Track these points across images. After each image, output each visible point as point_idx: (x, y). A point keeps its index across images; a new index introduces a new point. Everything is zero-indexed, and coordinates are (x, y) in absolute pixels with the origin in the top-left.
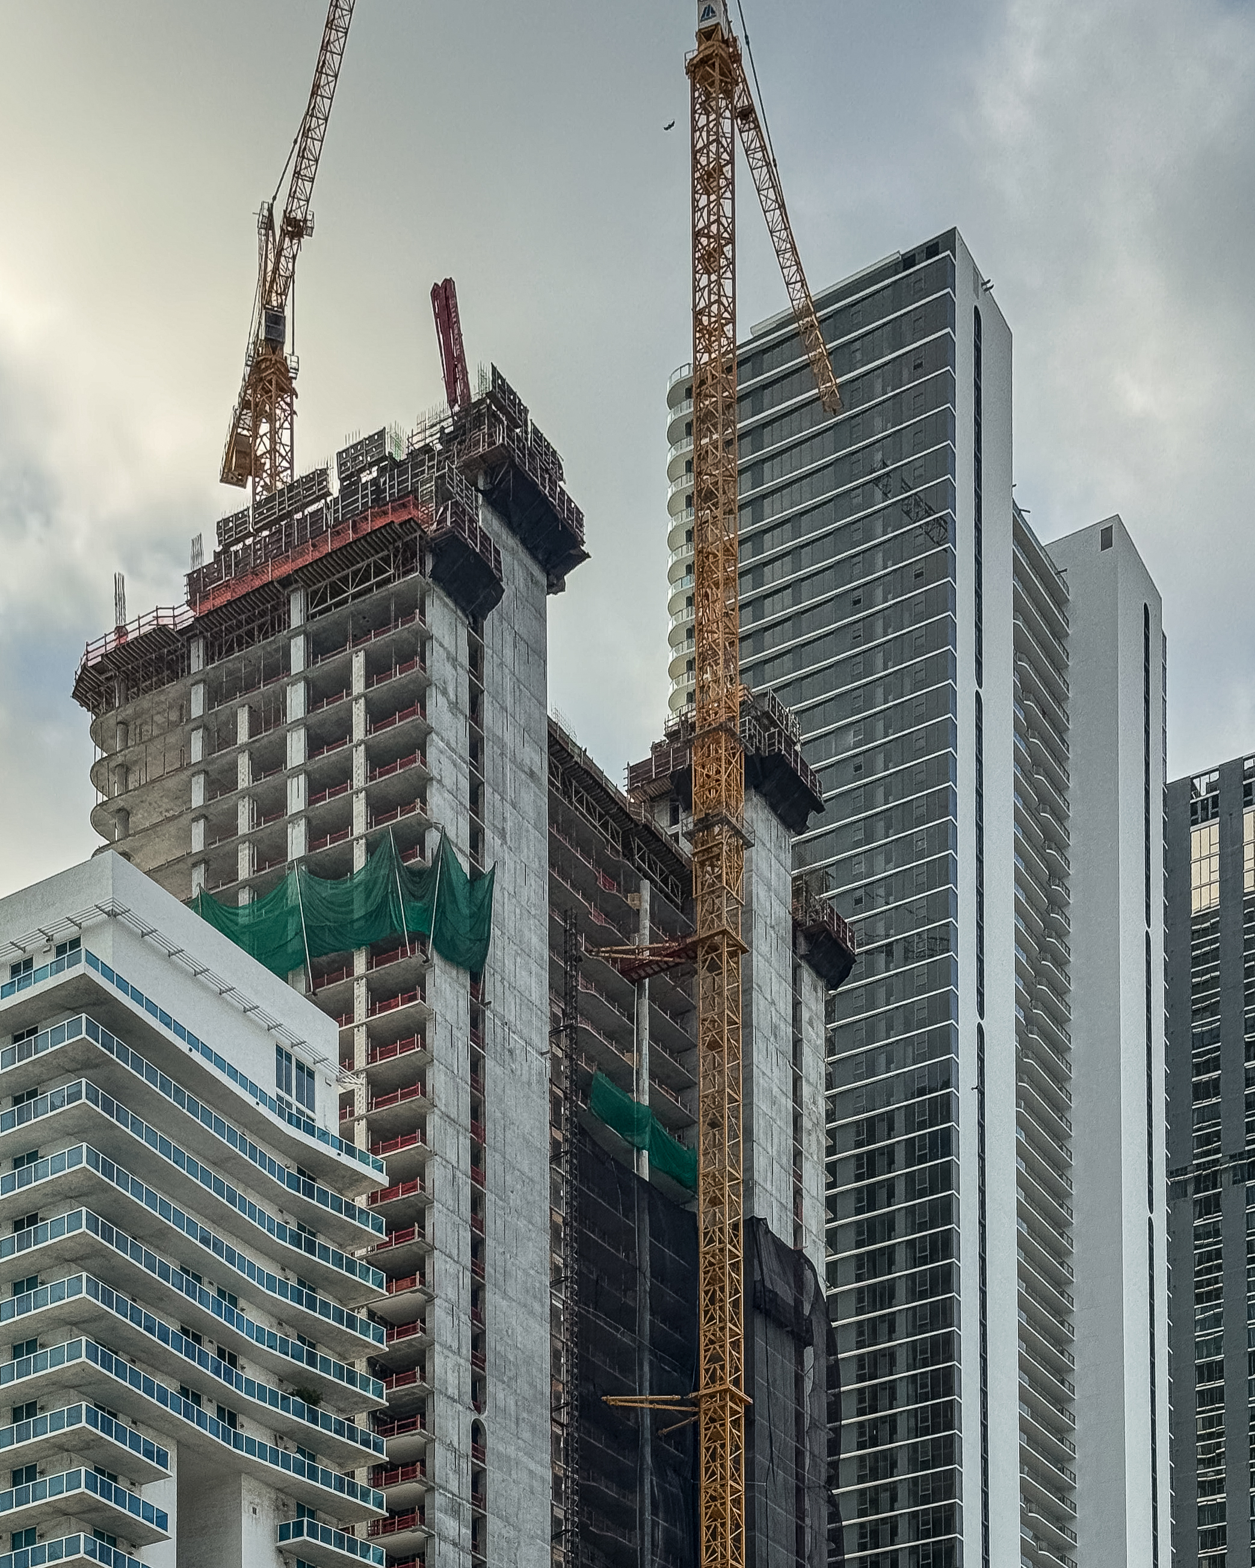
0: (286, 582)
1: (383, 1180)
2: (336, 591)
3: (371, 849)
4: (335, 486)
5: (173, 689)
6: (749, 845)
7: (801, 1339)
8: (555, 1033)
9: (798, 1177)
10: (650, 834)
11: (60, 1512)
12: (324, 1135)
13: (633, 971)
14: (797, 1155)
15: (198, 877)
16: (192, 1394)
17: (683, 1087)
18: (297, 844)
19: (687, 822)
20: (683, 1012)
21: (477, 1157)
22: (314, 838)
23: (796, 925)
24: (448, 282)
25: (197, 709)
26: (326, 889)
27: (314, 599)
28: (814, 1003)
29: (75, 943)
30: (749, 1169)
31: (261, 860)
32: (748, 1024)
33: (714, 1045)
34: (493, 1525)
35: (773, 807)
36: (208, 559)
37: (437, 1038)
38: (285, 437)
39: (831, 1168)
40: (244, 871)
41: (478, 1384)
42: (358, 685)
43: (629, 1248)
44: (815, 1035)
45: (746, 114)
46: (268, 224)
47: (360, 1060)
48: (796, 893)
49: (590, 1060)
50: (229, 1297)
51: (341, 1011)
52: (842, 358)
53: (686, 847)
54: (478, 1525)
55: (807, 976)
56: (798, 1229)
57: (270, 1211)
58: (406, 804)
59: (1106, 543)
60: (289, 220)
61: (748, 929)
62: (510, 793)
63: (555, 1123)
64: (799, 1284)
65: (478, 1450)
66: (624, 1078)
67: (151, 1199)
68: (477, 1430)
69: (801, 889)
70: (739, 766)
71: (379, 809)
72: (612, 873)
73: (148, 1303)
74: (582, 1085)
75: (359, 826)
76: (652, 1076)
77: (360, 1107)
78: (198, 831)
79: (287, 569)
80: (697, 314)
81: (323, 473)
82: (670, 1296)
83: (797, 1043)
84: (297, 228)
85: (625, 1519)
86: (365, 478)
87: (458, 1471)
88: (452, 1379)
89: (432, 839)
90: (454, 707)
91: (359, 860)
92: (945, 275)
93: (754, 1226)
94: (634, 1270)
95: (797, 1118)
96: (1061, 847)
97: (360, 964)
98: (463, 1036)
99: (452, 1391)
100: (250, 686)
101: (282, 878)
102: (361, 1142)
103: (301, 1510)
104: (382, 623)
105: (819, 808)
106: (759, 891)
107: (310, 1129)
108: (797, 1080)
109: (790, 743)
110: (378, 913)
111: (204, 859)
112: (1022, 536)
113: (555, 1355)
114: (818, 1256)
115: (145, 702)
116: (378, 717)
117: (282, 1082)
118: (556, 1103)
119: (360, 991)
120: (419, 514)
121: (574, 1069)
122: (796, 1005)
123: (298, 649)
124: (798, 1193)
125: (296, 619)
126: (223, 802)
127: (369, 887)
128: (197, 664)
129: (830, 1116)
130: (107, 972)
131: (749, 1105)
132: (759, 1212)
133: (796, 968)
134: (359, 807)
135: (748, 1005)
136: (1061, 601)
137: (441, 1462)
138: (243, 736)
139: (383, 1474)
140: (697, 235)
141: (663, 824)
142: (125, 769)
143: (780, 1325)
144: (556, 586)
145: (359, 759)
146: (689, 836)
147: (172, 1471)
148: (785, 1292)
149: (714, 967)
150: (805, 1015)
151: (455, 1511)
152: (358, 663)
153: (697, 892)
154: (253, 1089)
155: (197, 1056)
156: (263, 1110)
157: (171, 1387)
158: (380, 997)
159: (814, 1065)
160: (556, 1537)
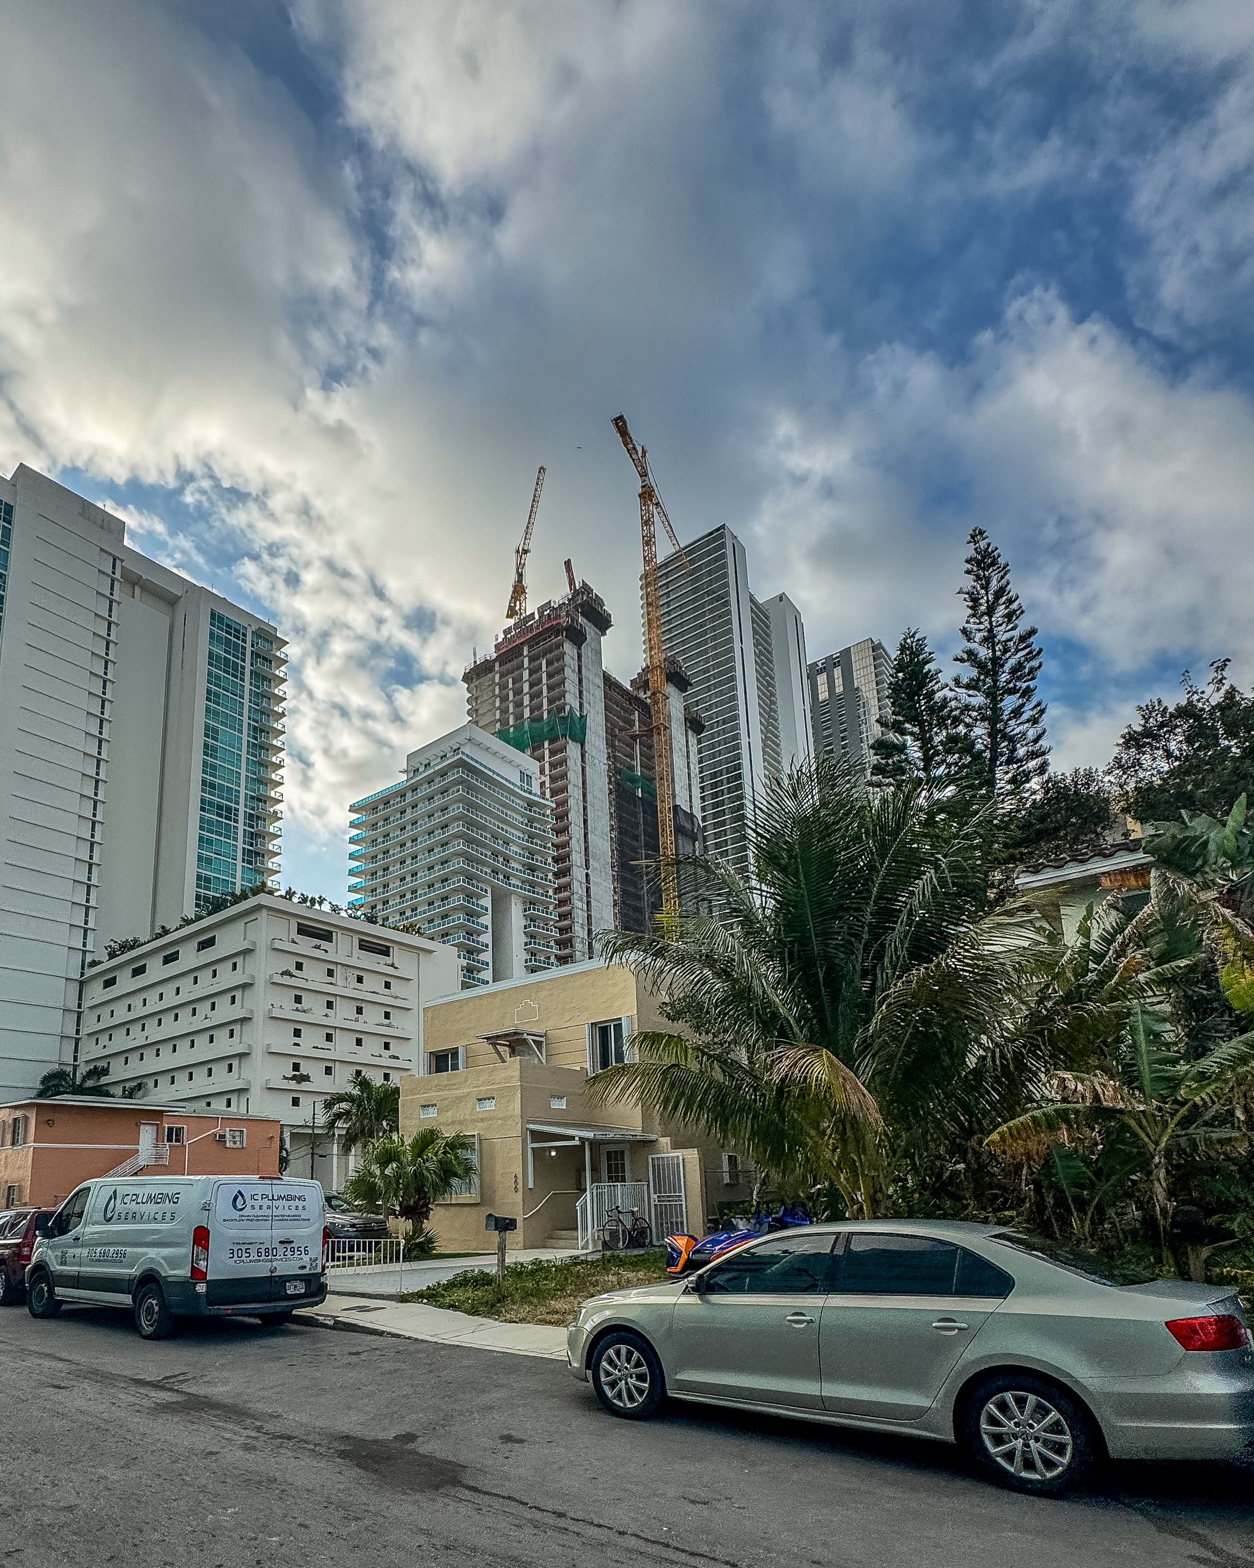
0: (522, 643)
1: (554, 806)
2: (537, 644)
3: (549, 713)
4: (537, 617)
5: (490, 675)
6: (668, 698)
7: (694, 839)
8: (608, 758)
9: (690, 791)
10: (637, 699)
11: (455, 909)
12: (535, 795)
13: (634, 738)
14: (690, 785)
15: (498, 725)
16: (495, 872)
17: (651, 768)
18: (527, 713)
19: (649, 694)
20: (650, 747)
21: (584, 796)
22: (532, 711)
23: (686, 719)
24: (569, 560)
25: (497, 680)
26: (536, 725)
27: (530, 647)
28: (693, 740)
29: (459, 749)
30: (674, 790)
31: (516, 719)
32: (671, 749)
33: (660, 756)
34: (593, 903)
35: (676, 687)
36: (500, 640)
37: (570, 763)
38: (523, 604)
39: (702, 788)
40: (511, 723)
41: (587, 861)
42: (544, 669)
43: (636, 818)
44: (694, 749)
45: (658, 504)
46: (518, 552)
47: (547, 772)
48: (685, 710)
49: (621, 764)
50: (506, 843)
51: (540, 759)
52: (692, 562)
53: (649, 701)
54: (588, 903)
55: (690, 732)
56: (691, 807)
57: (519, 818)
58: (559, 699)
59: (781, 599)
60: (523, 550)
61: (670, 721)
62: (592, 692)
63: (610, 783)
64: (693, 823)
65: (588, 881)
66: (631, 768)
67: (481, 817)
68: (587, 875)
69: (686, 708)
70: (663, 677)
71: (551, 702)
72: (626, 710)
73: (481, 847)
74: (618, 771)
75: (545, 707)
76: (641, 766)
77: (547, 785)
78: (498, 712)
79: (523, 640)
80: (645, 558)
81: (533, 614)
82: (650, 830)
83: (688, 752)
84: (526, 552)
85: (639, 898)
86: (546, 613)
87: (582, 888)
88: (579, 861)
89: (567, 708)
90: (573, 671)
91: (545, 716)
92: (722, 536)
93: (676, 807)
94: (638, 824)
95: (689, 774)
96: (774, 687)
97: (546, 744)
98: (579, 762)
99: (579, 864)
100: (513, 672)
101: (523, 723)
102: (548, 795)
103: (531, 903)
104: (551, 651)
105: (691, 685)
106: (673, 711)
107: (530, 793)
108: (688, 763)
109: (681, 668)
110: (552, 729)
111: (499, 720)
112: (752, 600)
113: (612, 851)
114: (699, 815)
115: (482, 680)
116: (550, 676)
117: (522, 780)
118: (610, 777)
119: (547, 752)
120: (561, 621)
121: (616, 767)
122: (687, 742)
123: (526, 661)
124: (691, 796)
125: (525, 653)
126: (504, 705)
127: (548, 723)
128: (497, 668)
129: (701, 772)
130: (468, 756)
131: (673, 772)
132: (678, 803)
133: (686, 731)
134: (545, 701)
135: (671, 744)
136: (767, 618)
137: (576, 886)
138: (510, 686)
139: (557, 890)
140: (643, 537)
141: (642, 695)
142: (477, 698)
143: (687, 836)
144: (604, 634)
145: (545, 688)
146: (649, 698)
147: (489, 895)
148: (688, 826)
149: (659, 734)
150: (690, 744)
151: (581, 900)
152: (544, 662)
153: (653, 712)
154: (513, 784)
155: (495, 776)
156: (516, 789)
157: (489, 871)
158: (553, 753)
159: (694, 758)
160: (615, 905)
